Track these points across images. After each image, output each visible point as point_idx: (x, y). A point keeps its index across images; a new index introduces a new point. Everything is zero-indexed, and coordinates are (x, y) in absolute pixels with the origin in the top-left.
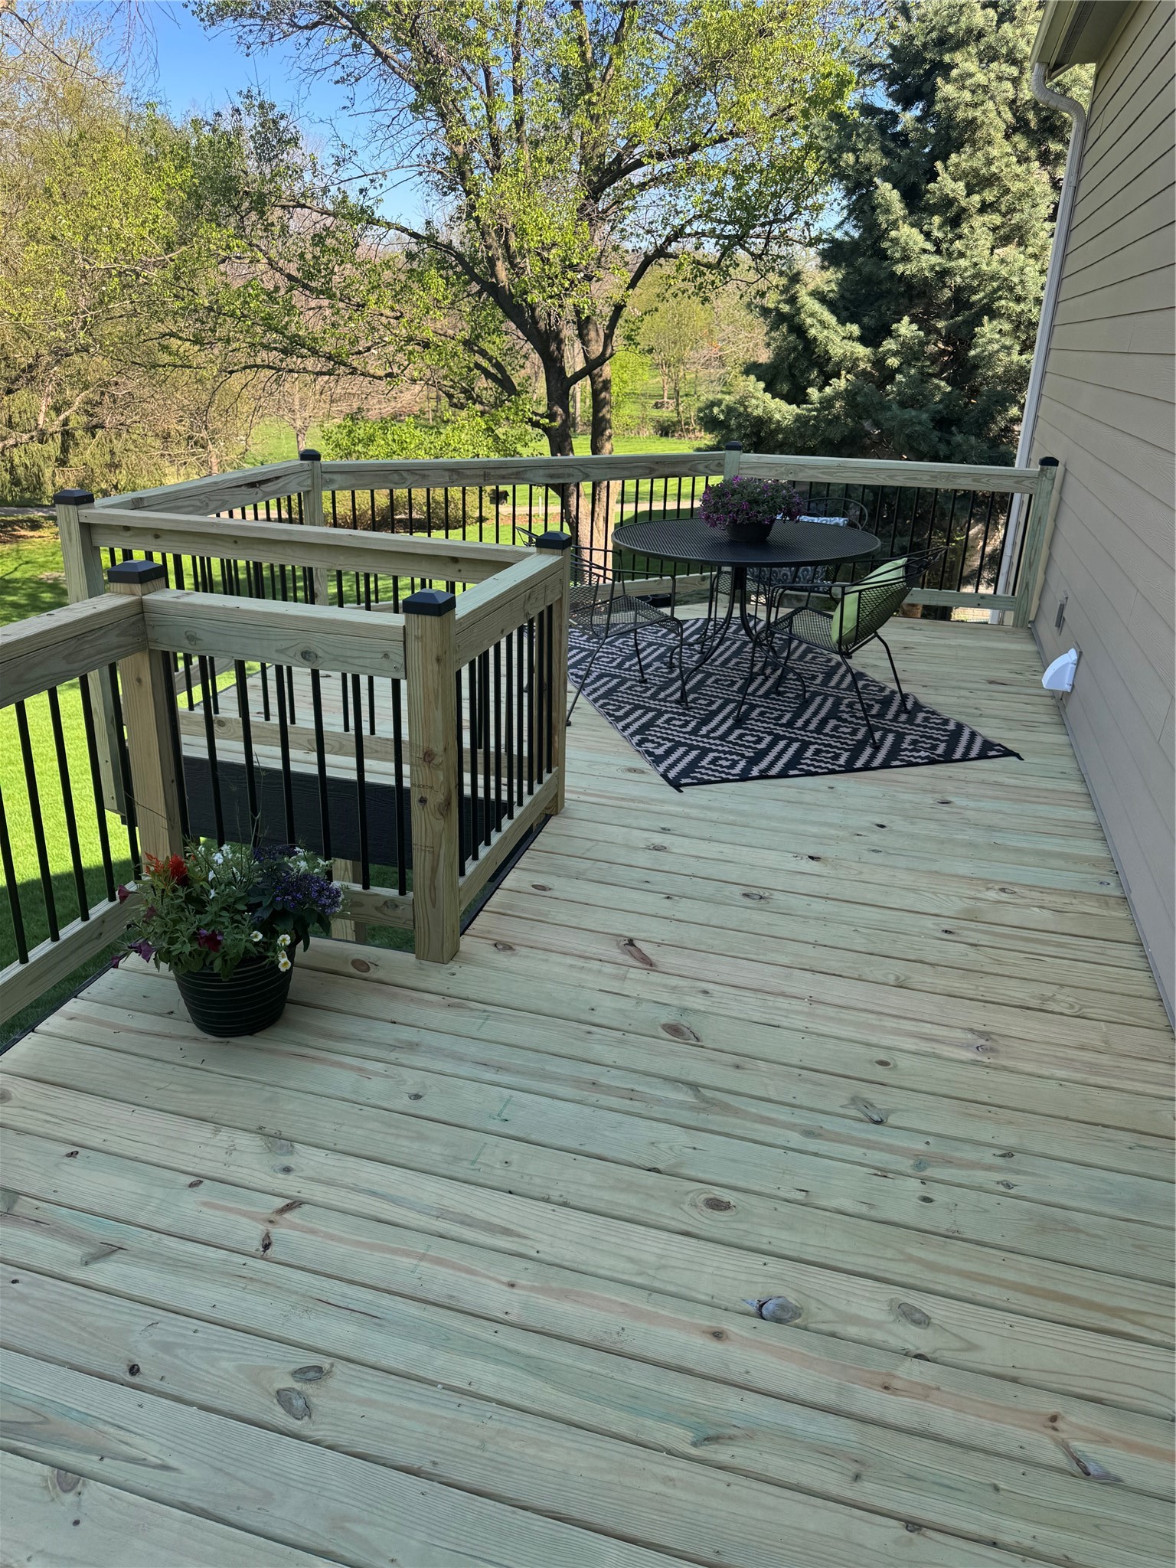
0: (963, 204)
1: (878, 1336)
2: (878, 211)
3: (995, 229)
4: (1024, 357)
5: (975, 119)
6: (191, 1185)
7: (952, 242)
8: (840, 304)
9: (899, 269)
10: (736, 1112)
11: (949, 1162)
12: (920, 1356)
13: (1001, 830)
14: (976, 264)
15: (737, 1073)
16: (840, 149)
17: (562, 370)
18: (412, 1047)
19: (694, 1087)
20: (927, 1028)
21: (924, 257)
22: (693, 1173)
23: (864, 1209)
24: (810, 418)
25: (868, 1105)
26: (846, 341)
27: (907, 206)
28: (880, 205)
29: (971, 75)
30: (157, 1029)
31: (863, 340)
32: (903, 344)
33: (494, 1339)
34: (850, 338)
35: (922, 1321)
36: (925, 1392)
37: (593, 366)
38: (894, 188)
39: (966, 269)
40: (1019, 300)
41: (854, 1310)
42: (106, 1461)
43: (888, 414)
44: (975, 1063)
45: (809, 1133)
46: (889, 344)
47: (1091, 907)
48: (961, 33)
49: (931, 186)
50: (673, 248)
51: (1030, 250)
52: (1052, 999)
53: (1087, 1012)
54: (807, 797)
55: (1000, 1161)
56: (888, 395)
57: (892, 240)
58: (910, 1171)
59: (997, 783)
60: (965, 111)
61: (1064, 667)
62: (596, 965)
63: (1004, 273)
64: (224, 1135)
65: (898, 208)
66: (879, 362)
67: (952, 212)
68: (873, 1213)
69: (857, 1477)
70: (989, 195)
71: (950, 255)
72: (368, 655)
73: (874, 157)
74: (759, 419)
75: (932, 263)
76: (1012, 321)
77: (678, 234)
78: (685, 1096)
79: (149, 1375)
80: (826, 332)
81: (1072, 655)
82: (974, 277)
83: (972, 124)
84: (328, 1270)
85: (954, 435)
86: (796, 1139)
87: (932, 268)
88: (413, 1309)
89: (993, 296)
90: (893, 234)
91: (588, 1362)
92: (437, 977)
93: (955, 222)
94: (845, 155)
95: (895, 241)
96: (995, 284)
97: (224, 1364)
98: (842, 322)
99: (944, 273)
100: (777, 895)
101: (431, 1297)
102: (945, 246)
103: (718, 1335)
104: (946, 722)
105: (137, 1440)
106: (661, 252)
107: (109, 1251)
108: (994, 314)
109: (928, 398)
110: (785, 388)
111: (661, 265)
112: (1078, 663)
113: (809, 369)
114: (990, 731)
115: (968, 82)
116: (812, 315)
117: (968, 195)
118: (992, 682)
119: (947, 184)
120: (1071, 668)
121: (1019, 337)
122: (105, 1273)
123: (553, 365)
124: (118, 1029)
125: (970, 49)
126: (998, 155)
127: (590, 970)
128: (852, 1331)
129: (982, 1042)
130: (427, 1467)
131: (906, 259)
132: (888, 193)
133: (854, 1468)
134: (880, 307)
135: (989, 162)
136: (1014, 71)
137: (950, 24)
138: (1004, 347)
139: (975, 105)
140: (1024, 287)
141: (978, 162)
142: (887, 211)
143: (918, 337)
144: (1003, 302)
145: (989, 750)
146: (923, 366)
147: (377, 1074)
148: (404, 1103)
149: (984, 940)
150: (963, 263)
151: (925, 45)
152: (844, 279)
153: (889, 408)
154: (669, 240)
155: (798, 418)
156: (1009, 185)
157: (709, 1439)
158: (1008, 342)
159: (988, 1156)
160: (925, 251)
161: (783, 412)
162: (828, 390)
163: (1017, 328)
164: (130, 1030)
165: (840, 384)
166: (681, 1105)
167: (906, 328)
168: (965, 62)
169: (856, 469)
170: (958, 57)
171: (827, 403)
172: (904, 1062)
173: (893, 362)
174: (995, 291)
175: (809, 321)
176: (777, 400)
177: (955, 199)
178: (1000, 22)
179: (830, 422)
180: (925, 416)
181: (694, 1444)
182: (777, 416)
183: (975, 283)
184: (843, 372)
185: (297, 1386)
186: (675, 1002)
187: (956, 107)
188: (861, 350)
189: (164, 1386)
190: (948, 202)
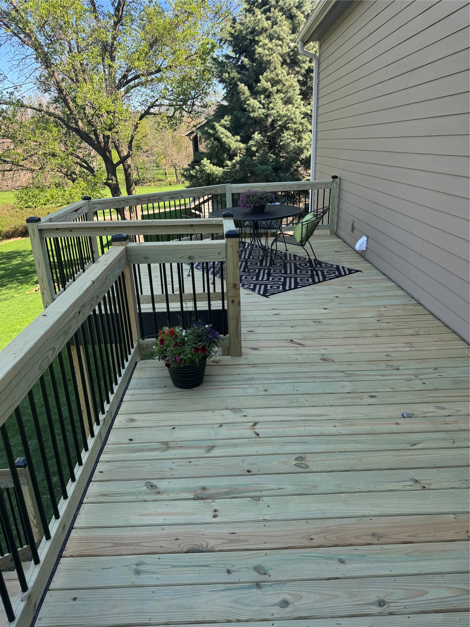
0: (271, 90)
1: (436, 414)
2: (240, 94)
3: (282, 99)
4: (299, 143)
5: (270, 60)
6: (220, 426)
7: (268, 104)
8: (231, 129)
9: (252, 115)
10: (359, 375)
11: (423, 374)
12: (448, 416)
13: (371, 292)
14: (278, 112)
15: (350, 366)
16: (221, 72)
17: (112, 162)
18: (252, 379)
19: (343, 372)
20: (392, 345)
21: (260, 110)
22: (360, 391)
23: (410, 389)
24: (228, 172)
25: (392, 366)
26: (236, 142)
27: (251, 92)
28: (240, 92)
29: (266, 45)
30: (165, 391)
31: (242, 141)
32: (256, 142)
33: (341, 439)
34: (237, 141)
35: (444, 409)
36: (456, 422)
37: (123, 160)
38: (245, 86)
39: (275, 113)
40: (295, 123)
41: (426, 410)
42: (262, 492)
43: (257, 168)
44: (410, 350)
45: (382, 376)
46: (251, 142)
47: (411, 307)
48: (260, 30)
49: (259, 84)
50: (152, 110)
51: (296, 106)
52: (418, 331)
53: (430, 333)
54: (308, 293)
55: (435, 371)
56: (254, 161)
57: (248, 105)
58: (414, 378)
59: (360, 280)
60: (266, 57)
61: (363, 243)
62: (287, 348)
63: (289, 114)
64: (217, 412)
65: (247, 93)
66: (248, 150)
67: (267, 93)
68: (413, 389)
69: (454, 442)
70: (279, 87)
71: (268, 109)
72: (213, 254)
73: (234, 74)
74: (209, 174)
75: (263, 112)
76: (293, 131)
77: (153, 105)
78: (343, 374)
79: (254, 471)
80: (229, 140)
81: (364, 238)
82: (278, 116)
83: (269, 62)
84: (282, 436)
85: (279, 173)
86: (380, 378)
87: (263, 114)
88: (313, 438)
89: (286, 123)
90: (248, 102)
91: (370, 437)
92: (242, 361)
93: (268, 97)
94: (224, 74)
95: (249, 105)
96: (286, 118)
97: (273, 463)
98: (233, 135)
99: (267, 116)
100: (323, 321)
101: (316, 434)
102: (266, 105)
103: (397, 424)
104: (332, 265)
105: (266, 485)
106: (147, 113)
107: (212, 448)
108: (287, 129)
109: (268, 160)
110: (216, 161)
111: (147, 118)
112: (367, 240)
113: (223, 154)
114: (347, 266)
115: (266, 47)
116: (222, 133)
117: (272, 87)
118: (336, 252)
119: (264, 83)
120: (365, 242)
121: (296, 137)
122: (215, 452)
123: (108, 160)
124: (153, 394)
125: (264, 35)
126: (281, 73)
127: (286, 350)
128: (429, 415)
129: (409, 345)
130: (350, 469)
131: (254, 111)
132: (243, 87)
133: (452, 441)
134: (245, 129)
135: (277, 75)
136: (280, 42)
137: (256, 26)
138: (293, 140)
139: (270, 55)
140: (296, 119)
141: (273, 75)
142: (244, 94)
143: (261, 139)
144: (290, 125)
145: (351, 271)
146: (265, 150)
147: (248, 388)
148: (263, 393)
149: (390, 321)
150: (273, 111)
151: (246, 34)
152: (231, 119)
153: (257, 166)
154: (149, 108)
155: (224, 173)
156: (285, 83)
157: (414, 445)
158: (293, 138)
159: (431, 370)
160: (260, 108)
161: (218, 171)
162: (234, 161)
163: (295, 134)
164: (157, 394)
165: (237, 158)
166: (342, 377)
167: (257, 136)
168: (263, 39)
169: (272, 186)
170: (261, 38)
171: (234, 165)
172: (393, 354)
173: (254, 149)
174: (286, 121)
175: (222, 136)
176: (215, 166)
177: (268, 89)
178: (273, 25)
179: (235, 173)
180: (270, 168)
181: (411, 446)
182: (217, 172)
183: (279, 118)
184: (238, 154)
185: (299, 462)
186: (318, 353)
187: (263, 56)
188: (242, 146)
189: (261, 472)
190: (265, 90)
